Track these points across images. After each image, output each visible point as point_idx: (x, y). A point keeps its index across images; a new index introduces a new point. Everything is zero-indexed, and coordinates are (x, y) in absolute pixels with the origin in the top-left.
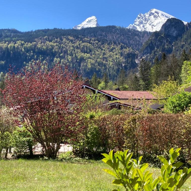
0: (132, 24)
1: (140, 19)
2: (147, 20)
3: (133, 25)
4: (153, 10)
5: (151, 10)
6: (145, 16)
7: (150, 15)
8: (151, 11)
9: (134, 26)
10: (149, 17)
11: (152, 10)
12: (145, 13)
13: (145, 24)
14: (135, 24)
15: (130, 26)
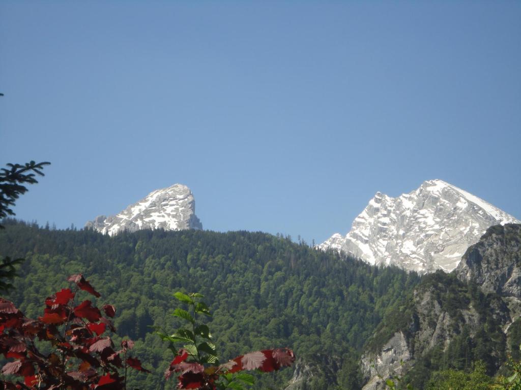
0: (344, 236)
1: (379, 214)
2: (408, 224)
3: (348, 236)
4: (435, 185)
5: (427, 185)
6: (399, 205)
7: (421, 205)
8: (429, 189)
9: (349, 242)
10: (415, 211)
11: (430, 182)
12: (400, 195)
13: (397, 237)
14: (355, 236)
15: (334, 241)
